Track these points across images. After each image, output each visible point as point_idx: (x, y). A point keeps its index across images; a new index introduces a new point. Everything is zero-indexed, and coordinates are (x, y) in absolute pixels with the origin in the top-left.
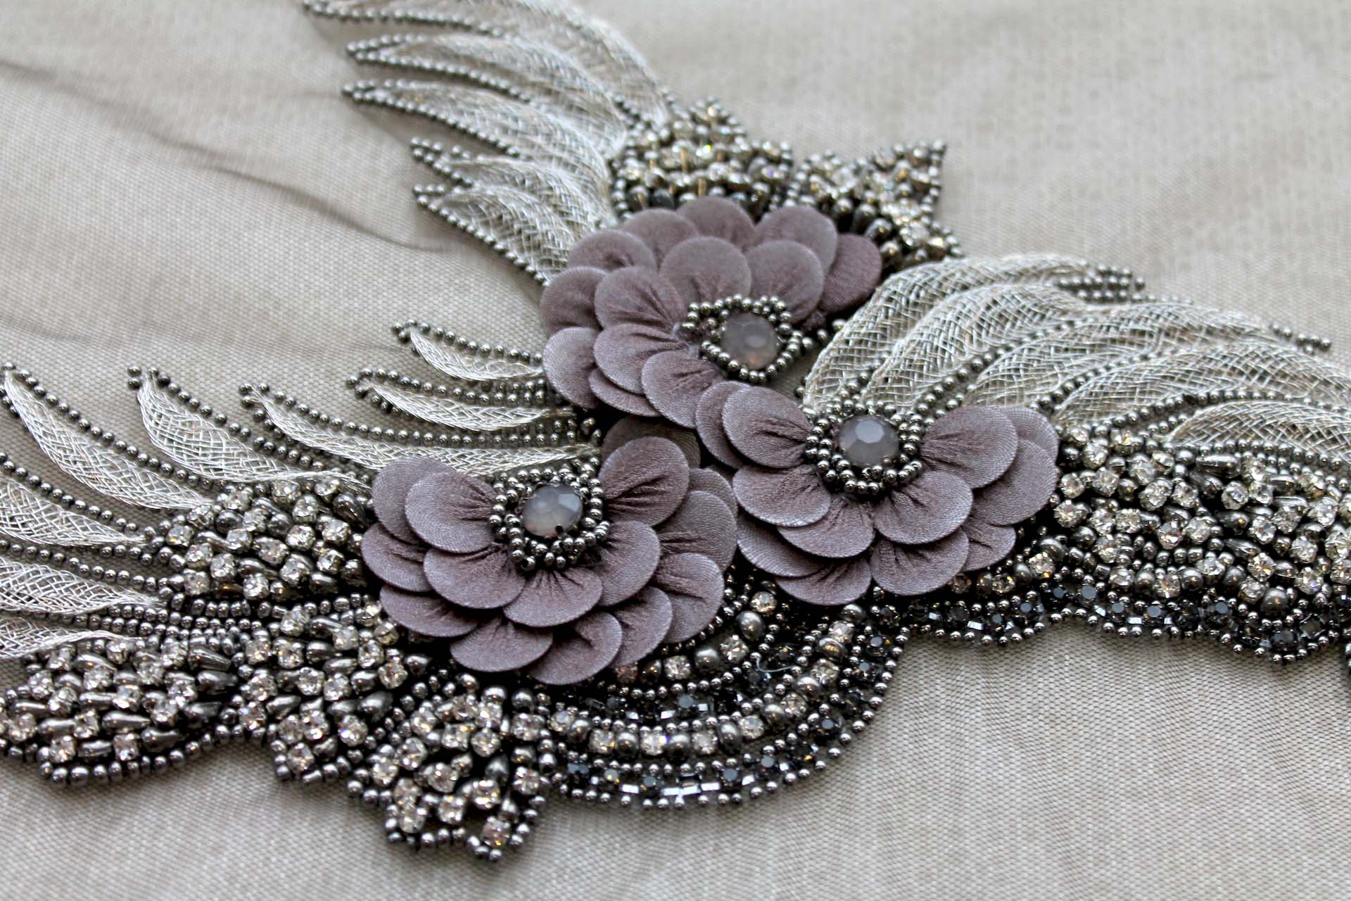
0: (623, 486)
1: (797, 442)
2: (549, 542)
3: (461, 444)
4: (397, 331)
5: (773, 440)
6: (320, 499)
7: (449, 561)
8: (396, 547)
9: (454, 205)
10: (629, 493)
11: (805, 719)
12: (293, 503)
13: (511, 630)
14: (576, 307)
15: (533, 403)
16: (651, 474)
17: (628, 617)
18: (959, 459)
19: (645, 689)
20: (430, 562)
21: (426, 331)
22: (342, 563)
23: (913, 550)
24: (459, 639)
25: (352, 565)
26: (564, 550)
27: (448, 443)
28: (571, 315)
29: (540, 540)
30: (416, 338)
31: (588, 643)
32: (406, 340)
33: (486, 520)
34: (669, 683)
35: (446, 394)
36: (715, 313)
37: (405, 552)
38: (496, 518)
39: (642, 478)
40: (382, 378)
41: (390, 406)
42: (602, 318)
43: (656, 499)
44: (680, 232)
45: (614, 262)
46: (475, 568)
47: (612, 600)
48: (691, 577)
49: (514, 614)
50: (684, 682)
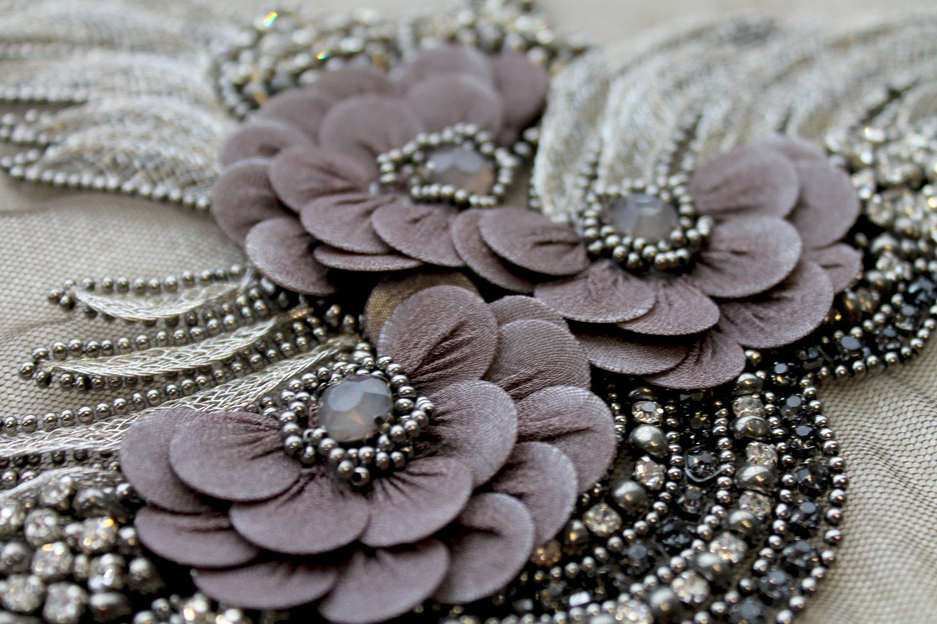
0: (419, 353)
1: (574, 244)
2: (373, 442)
3: (196, 387)
4: (55, 300)
5: (551, 249)
6: (55, 508)
7: (263, 510)
8: (186, 522)
9: (56, 166)
10: (430, 357)
11: (774, 516)
12: (21, 528)
13: (388, 558)
14: (255, 202)
15: (257, 317)
16: (445, 328)
17: (515, 484)
18: (743, 201)
19: (578, 560)
20: (241, 520)
21: (91, 288)
22: (124, 570)
23: (766, 298)
24: (326, 597)
25: (139, 566)
26: (396, 444)
27: (181, 393)
28: (255, 212)
29: (358, 445)
30: (85, 298)
31: (490, 533)
32: (72, 305)
33: (282, 448)
34: (602, 541)
35: (148, 344)
36: (407, 160)
37: (199, 523)
38: (292, 440)
39: (435, 337)
40: (63, 354)
41: (87, 380)
42: (291, 201)
43: (466, 350)
44: (321, 108)
45: (271, 151)
46: (300, 505)
47: (485, 475)
48: (558, 413)
49: (378, 538)
50: (619, 533)
